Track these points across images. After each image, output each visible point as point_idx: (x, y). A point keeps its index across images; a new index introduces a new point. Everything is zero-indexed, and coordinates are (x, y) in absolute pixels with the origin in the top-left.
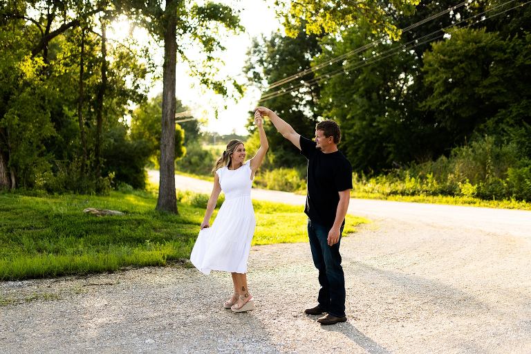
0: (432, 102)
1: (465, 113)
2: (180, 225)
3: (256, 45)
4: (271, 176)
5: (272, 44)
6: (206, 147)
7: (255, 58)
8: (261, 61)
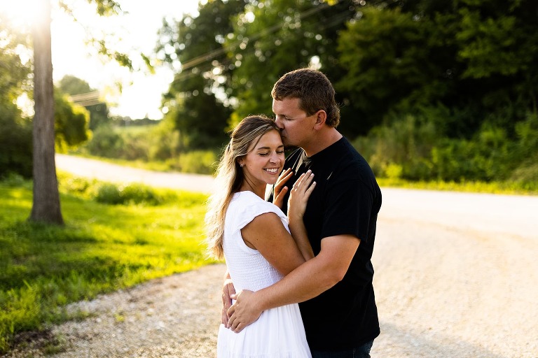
0: (348, 83)
1: (380, 94)
2: (61, 245)
3: (166, 25)
4: (187, 159)
5: (182, 24)
6: (117, 130)
7: (165, 39)
8: (172, 43)
